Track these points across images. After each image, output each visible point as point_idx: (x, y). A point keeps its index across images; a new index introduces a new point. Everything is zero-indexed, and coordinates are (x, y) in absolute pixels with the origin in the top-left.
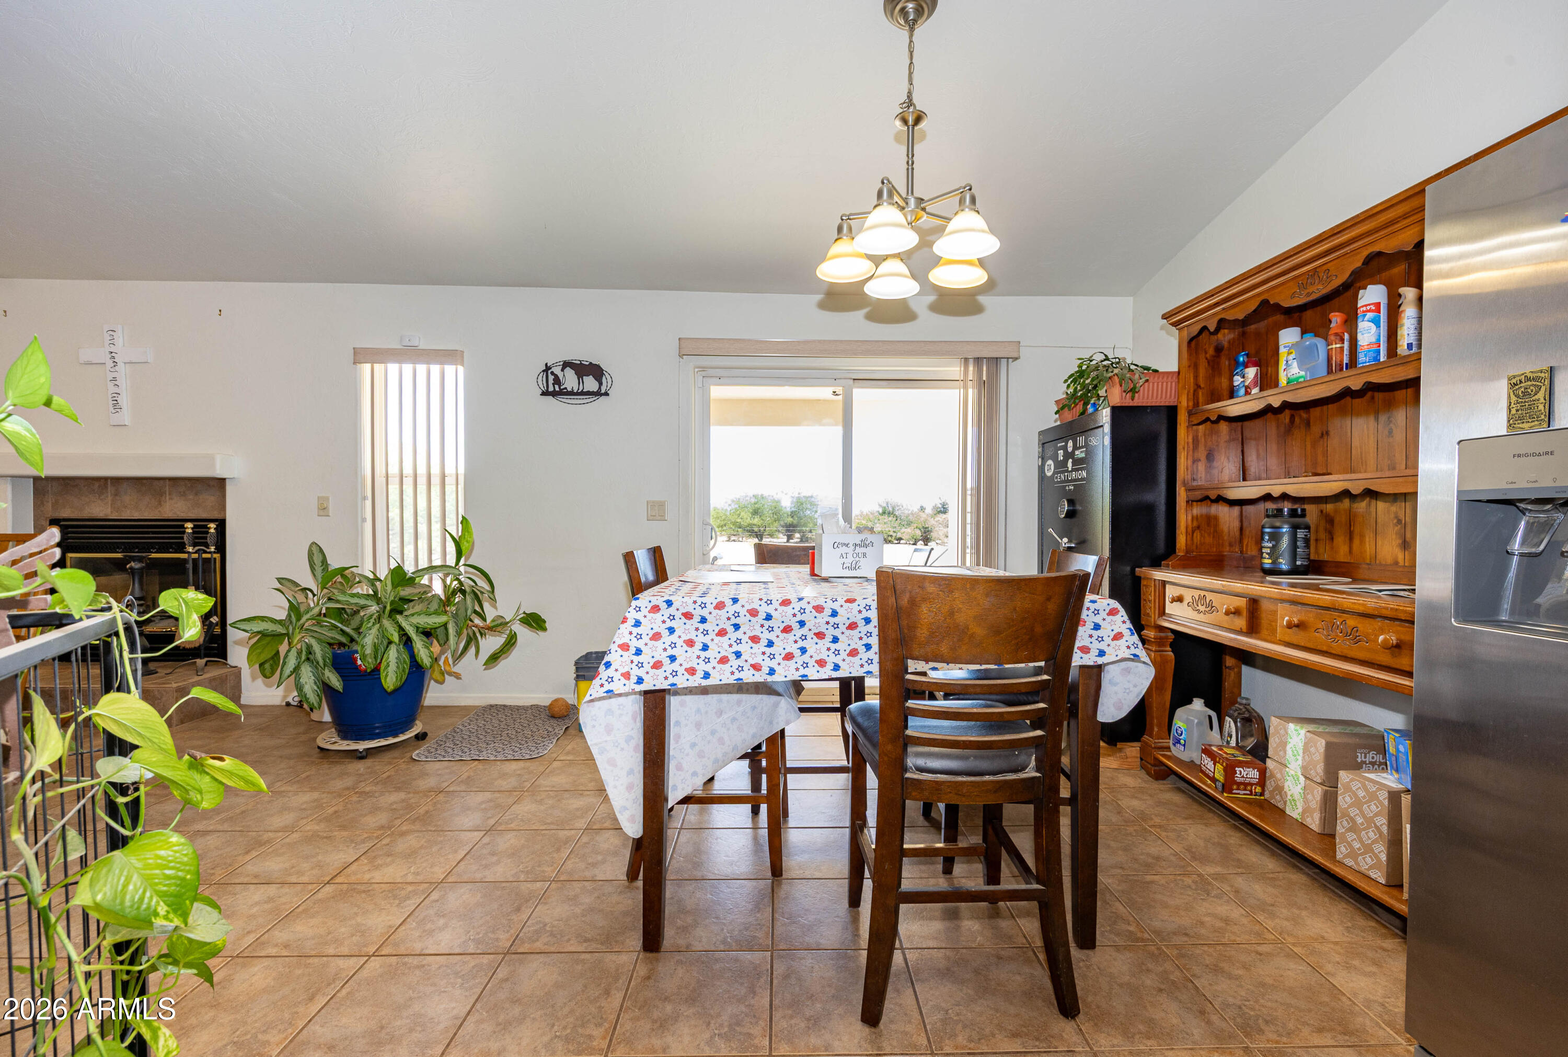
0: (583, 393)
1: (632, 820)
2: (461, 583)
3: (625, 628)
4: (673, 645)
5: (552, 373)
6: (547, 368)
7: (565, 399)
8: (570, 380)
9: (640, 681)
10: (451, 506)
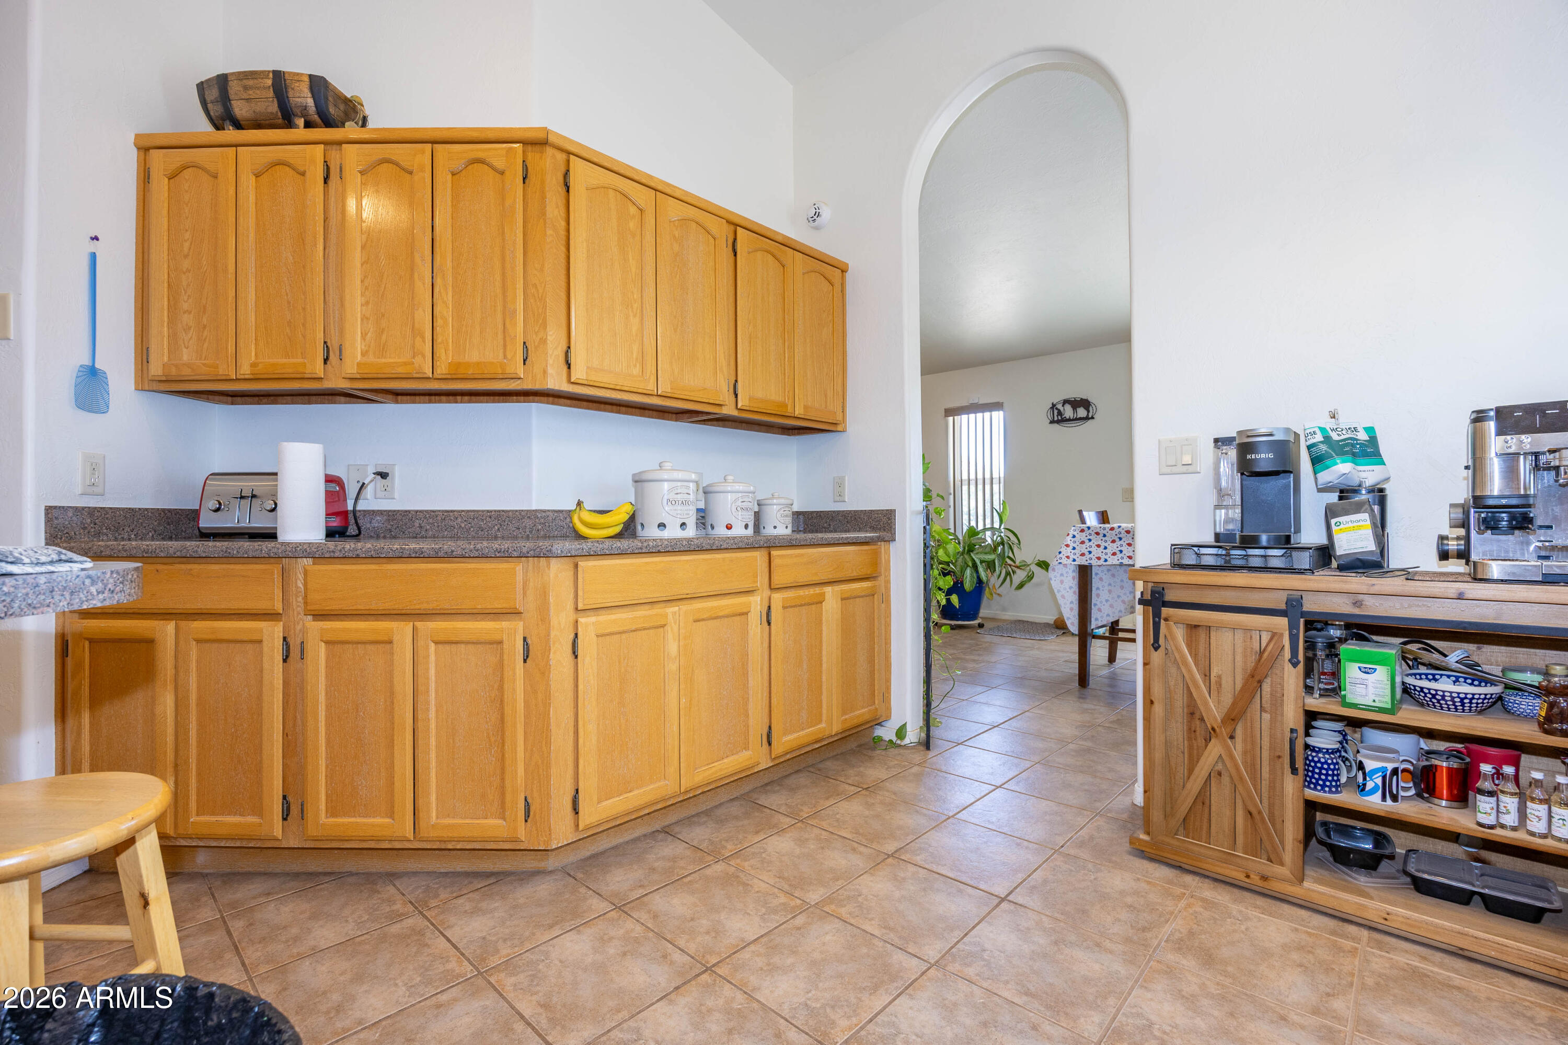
0: (1076, 419)
1: (1073, 624)
2: (1002, 538)
3: (1070, 538)
4: (1091, 547)
5: (1057, 409)
6: (1054, 406)
7: (1065, 424)
8: (1068, 412)
9: (1074, 560)
10: (996, 497)
